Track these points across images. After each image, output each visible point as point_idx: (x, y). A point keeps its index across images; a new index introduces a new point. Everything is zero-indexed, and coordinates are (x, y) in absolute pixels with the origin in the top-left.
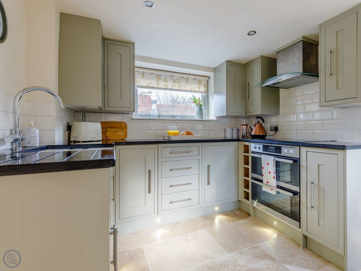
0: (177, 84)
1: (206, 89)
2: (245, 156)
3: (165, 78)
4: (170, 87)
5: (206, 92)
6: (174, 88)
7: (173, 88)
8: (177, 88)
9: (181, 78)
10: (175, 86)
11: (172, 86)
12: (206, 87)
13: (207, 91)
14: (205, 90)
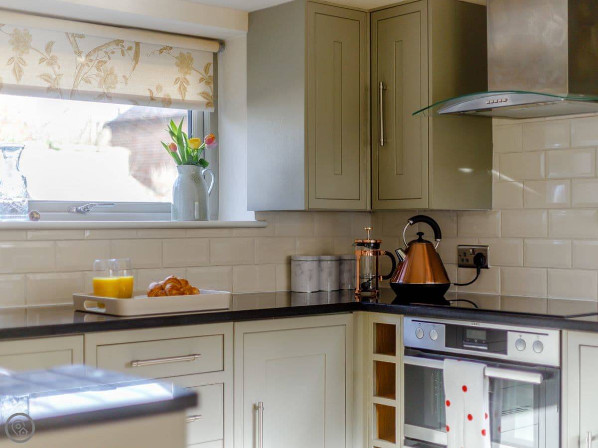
0: (94, 71)
1: (209, 90)
2: (378, 364)
3: (49, 47)
4: (66, 84)
5: (208, 105)
6: (83, 87)
7: (79, 88)
8: (94, 87)
9: (113, 47)
10: (88, 81)
11: (77, 77)
12: (208, 83)
13: (214, 100)
14: (204, 94)
